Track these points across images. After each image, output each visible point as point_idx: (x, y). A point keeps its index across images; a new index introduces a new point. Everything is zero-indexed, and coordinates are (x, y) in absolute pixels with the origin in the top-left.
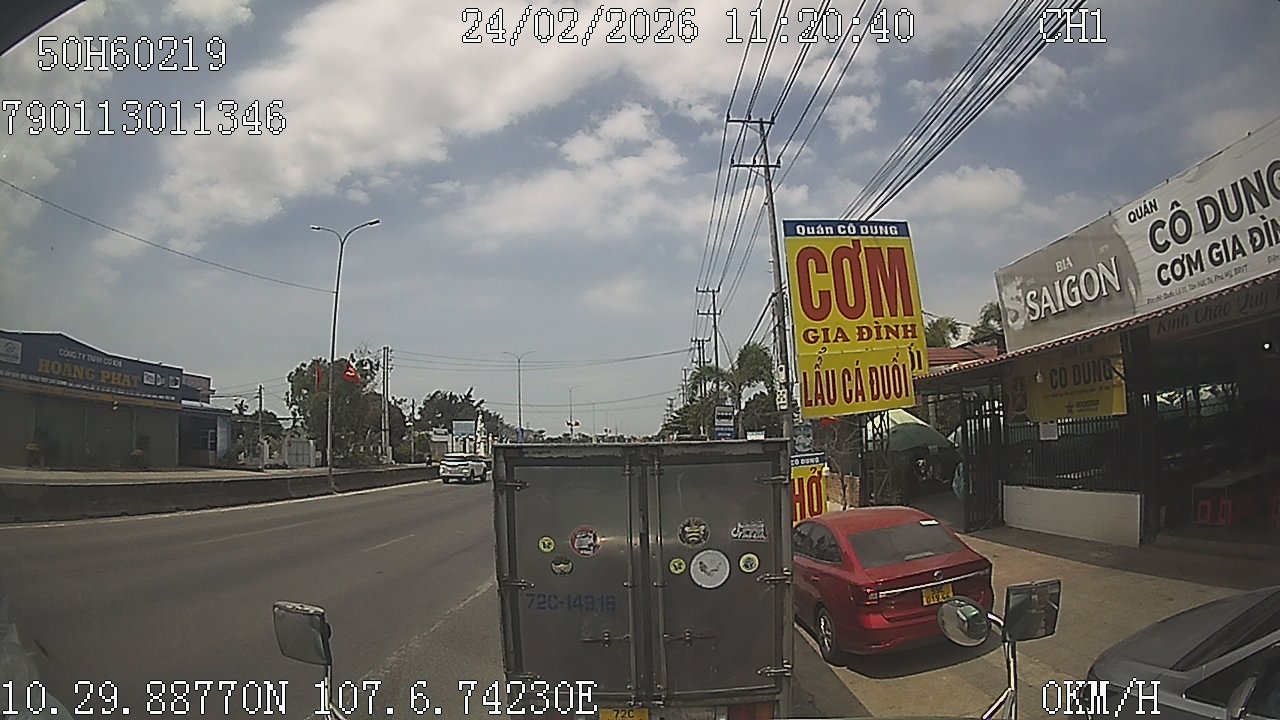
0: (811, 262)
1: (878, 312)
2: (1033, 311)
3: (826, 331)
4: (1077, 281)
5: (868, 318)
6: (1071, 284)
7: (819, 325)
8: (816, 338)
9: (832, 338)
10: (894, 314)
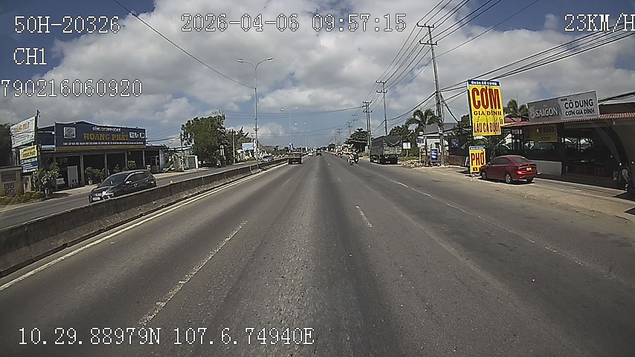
0: (475, 92)
1: (492, 108)
2: (537, 115)
3: (479, 112)
4: (548, 111)
5: (489, 109)
6: (547, 111)
7: (478, 110)
8: (477, 114)
9: (481, 114)
10: (496, 108)
